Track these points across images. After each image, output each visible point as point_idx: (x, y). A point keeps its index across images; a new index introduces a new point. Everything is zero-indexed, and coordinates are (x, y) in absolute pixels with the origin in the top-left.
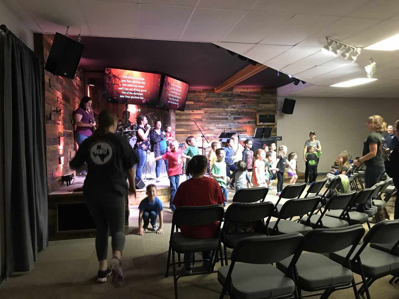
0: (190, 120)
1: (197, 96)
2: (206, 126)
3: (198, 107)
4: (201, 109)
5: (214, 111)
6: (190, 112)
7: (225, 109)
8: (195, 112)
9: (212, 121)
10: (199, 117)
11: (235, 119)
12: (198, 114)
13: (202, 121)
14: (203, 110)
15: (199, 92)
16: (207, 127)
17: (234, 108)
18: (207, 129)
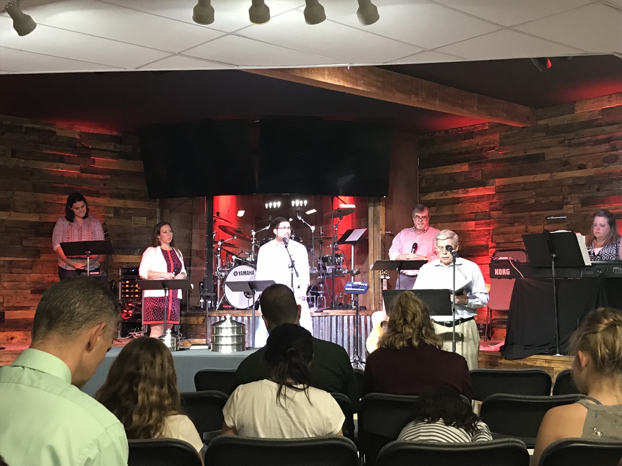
0: (460, 218)
1: (477, 145)
2: (503, 234)
3: (480, 177)
4: (487, 182)
5: (520, 184)
6: (460, 194)
7: (555, 174)
8: (471, 192)
9: (515, 218)
10: (483, 206)
11: (585, 203)
12: (481, 197)
13: (490, 218)
14: (493, 185)
15: (483, 133)
16: (501, 236)
17: (580, 168)
18: (503, 241)
